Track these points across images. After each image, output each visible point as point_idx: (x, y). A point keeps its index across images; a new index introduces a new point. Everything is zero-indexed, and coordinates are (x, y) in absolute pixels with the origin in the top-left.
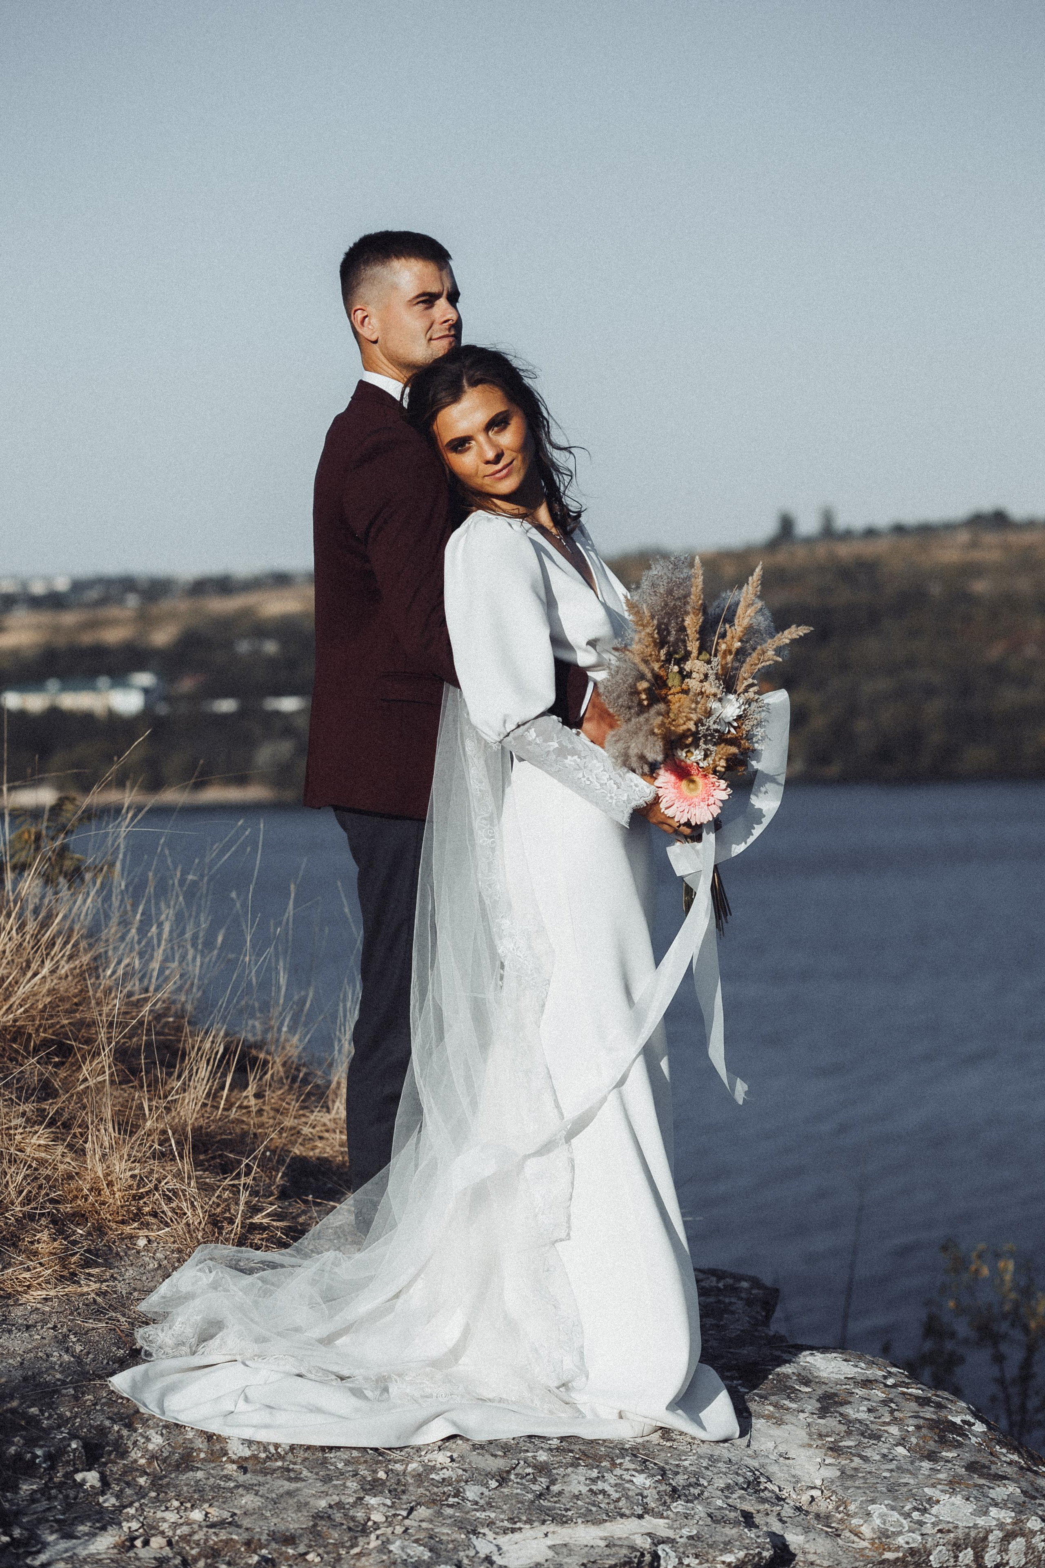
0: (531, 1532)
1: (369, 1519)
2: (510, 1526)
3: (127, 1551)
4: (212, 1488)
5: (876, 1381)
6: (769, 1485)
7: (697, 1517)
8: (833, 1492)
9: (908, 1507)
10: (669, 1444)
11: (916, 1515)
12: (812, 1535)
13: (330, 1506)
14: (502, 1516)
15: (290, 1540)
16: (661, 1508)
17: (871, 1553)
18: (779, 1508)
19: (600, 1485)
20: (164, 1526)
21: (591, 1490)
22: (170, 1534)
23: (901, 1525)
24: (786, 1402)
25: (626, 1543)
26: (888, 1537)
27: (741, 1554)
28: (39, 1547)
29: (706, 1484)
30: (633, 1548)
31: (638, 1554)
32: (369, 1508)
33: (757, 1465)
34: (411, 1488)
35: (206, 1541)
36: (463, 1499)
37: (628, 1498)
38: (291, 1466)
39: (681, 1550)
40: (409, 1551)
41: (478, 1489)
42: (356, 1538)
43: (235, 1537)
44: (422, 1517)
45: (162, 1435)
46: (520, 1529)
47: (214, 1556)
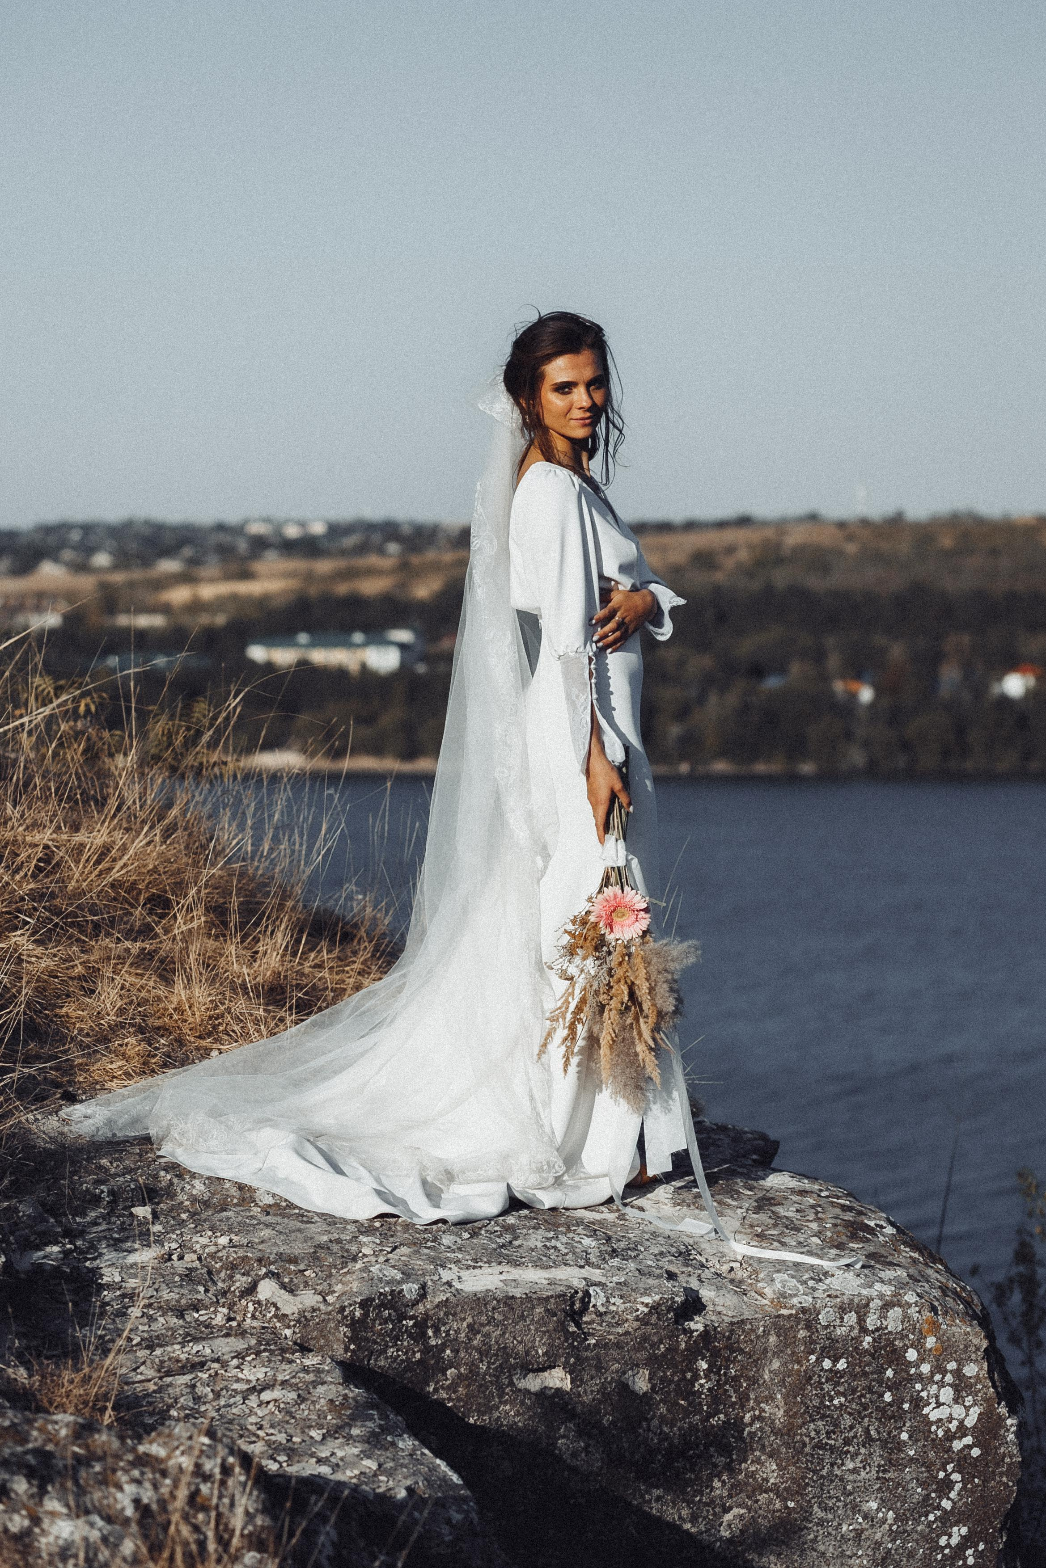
0: (490, 1270)
1: (361, 1252)
2: (473, 1264)
3: (165, 1262)
4: (239, 1223)
5: (812, 1192)
6: (698, 1257)
7: (628, 1270)
8: (750, 1265)
9: (806, 1276)
10: (621, 1222)
11: (811, 1283)
12: (722, 1292)
13: (331, 1241)
14: (467, 1257)
15: (294, 1260)
16: (600, 1262)
17: (770, 1309)
18: (700, 1272)
19: (554, 1243)
20: (197, 1247)
21: (545, 1246)
22: (201, 1252)
23: (798, 1290)
24: (728, 1200)
25: (565, 1283)
26: (785, 1298)
27: (657, 1298)
28: (96, 1254)
29: (643, 1250)
30: (570, 1287)
31: (573, 1291)
32: (361, 1245)
33: (691, 1242)
34: (399, 1234)
35: (228, 1257)
36: (439, 1244)
37: (574, 1253)
38: (306, 1213)
39: (610, 1292)
40: (385, 1272)
41: (453, 1238)
42: (347, 1263)
43: (249, 1255)
44: (402, 1253)
45: (204, 1184)
46: (481, 1267)
47: (232, 1269)
